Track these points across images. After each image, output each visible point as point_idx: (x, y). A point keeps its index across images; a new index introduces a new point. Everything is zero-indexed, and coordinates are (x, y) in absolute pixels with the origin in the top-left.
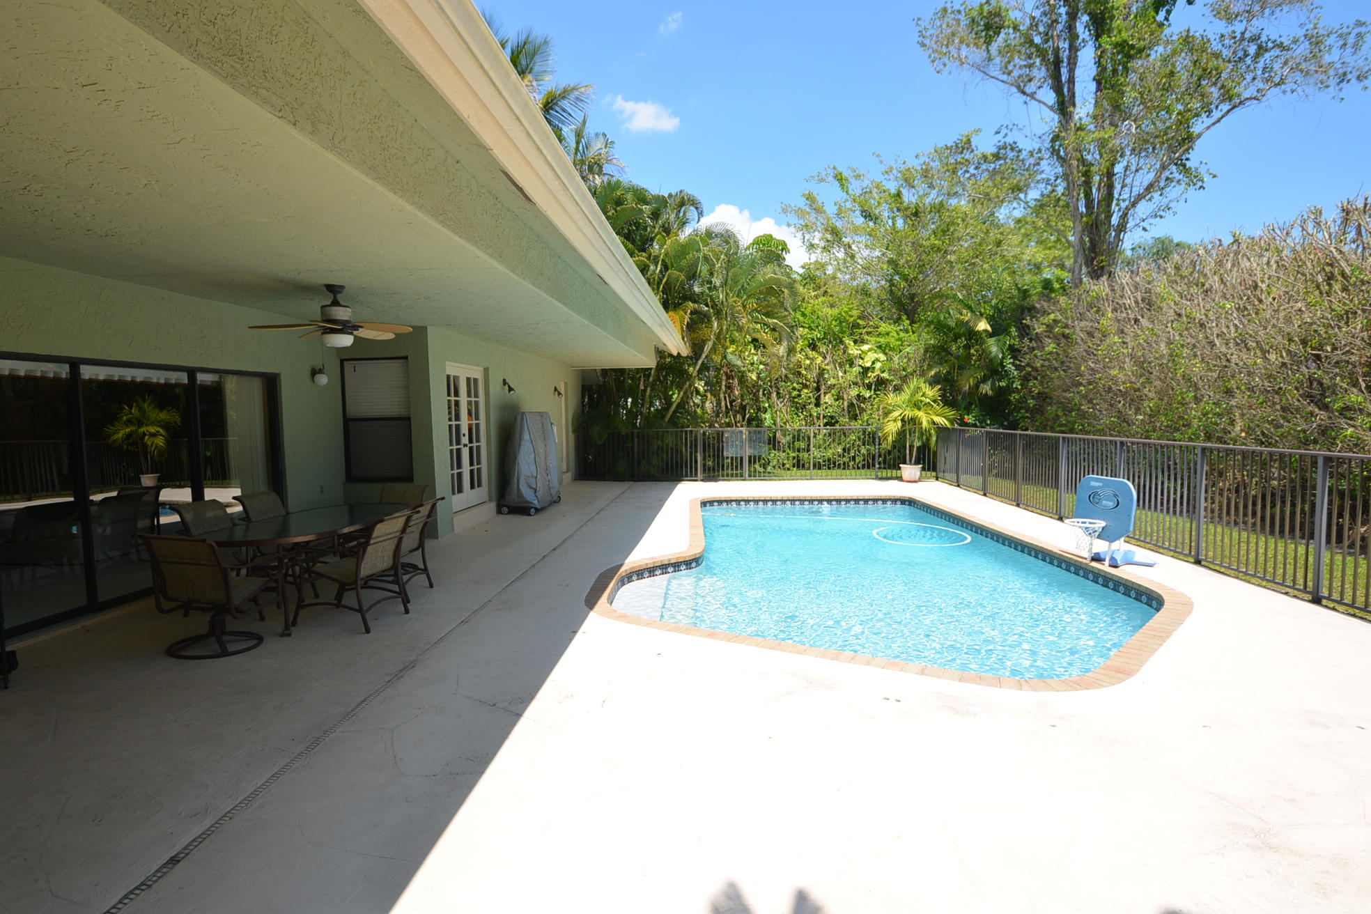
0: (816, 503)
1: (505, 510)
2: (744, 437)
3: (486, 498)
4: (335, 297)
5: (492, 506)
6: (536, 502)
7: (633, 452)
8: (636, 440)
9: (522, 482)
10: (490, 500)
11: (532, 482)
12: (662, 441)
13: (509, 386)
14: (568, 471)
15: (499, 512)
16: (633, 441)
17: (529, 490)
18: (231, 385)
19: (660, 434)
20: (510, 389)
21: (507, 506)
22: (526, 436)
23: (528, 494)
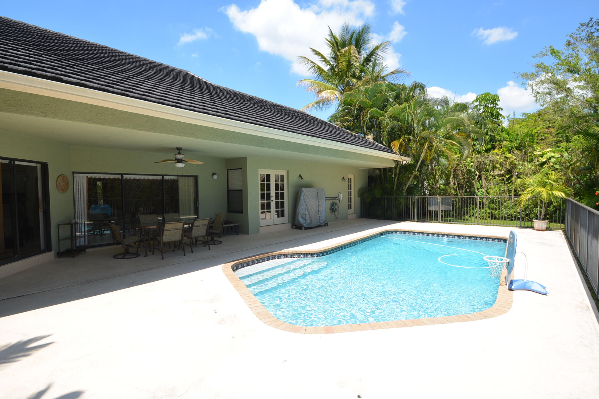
0: (441, 236)
1: (294, 227)
2: (439, 200)
3: (287, 221)
4: (179, 151)
5: (289, 225)
6: (305, 225)
7: (385, 206)
8: (386, 201)
9: (300, 216)
10: (289, 223)
11: (304, 216)
12: (398, 201)
13: (302, 178)
14: (354, 213)
15: (293, 228)
16: (385, 202)
17: (303, 220)
18: (180, 179)
19: (397, 198)
20: (302, 179)
21: (295, 226)
22: (302, 198)
23: (301, 221)
